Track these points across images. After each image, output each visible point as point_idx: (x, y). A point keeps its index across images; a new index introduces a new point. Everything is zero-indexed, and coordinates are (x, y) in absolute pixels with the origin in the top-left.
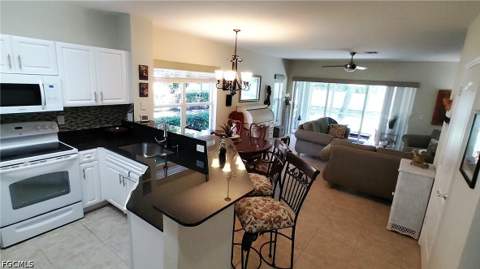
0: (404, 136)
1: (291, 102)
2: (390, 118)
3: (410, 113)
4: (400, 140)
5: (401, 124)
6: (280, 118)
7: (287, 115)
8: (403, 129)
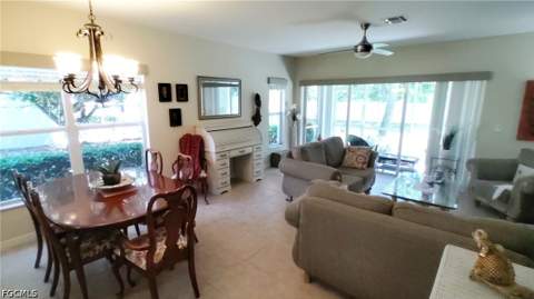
0: (470, 162)
1: (300, 117)
2: (444, 133)
3: (478, 124)
4: (463, 168)
5: (463, 140)
6: (285, 139)
7: (295, 134)
8: (466, 150)
